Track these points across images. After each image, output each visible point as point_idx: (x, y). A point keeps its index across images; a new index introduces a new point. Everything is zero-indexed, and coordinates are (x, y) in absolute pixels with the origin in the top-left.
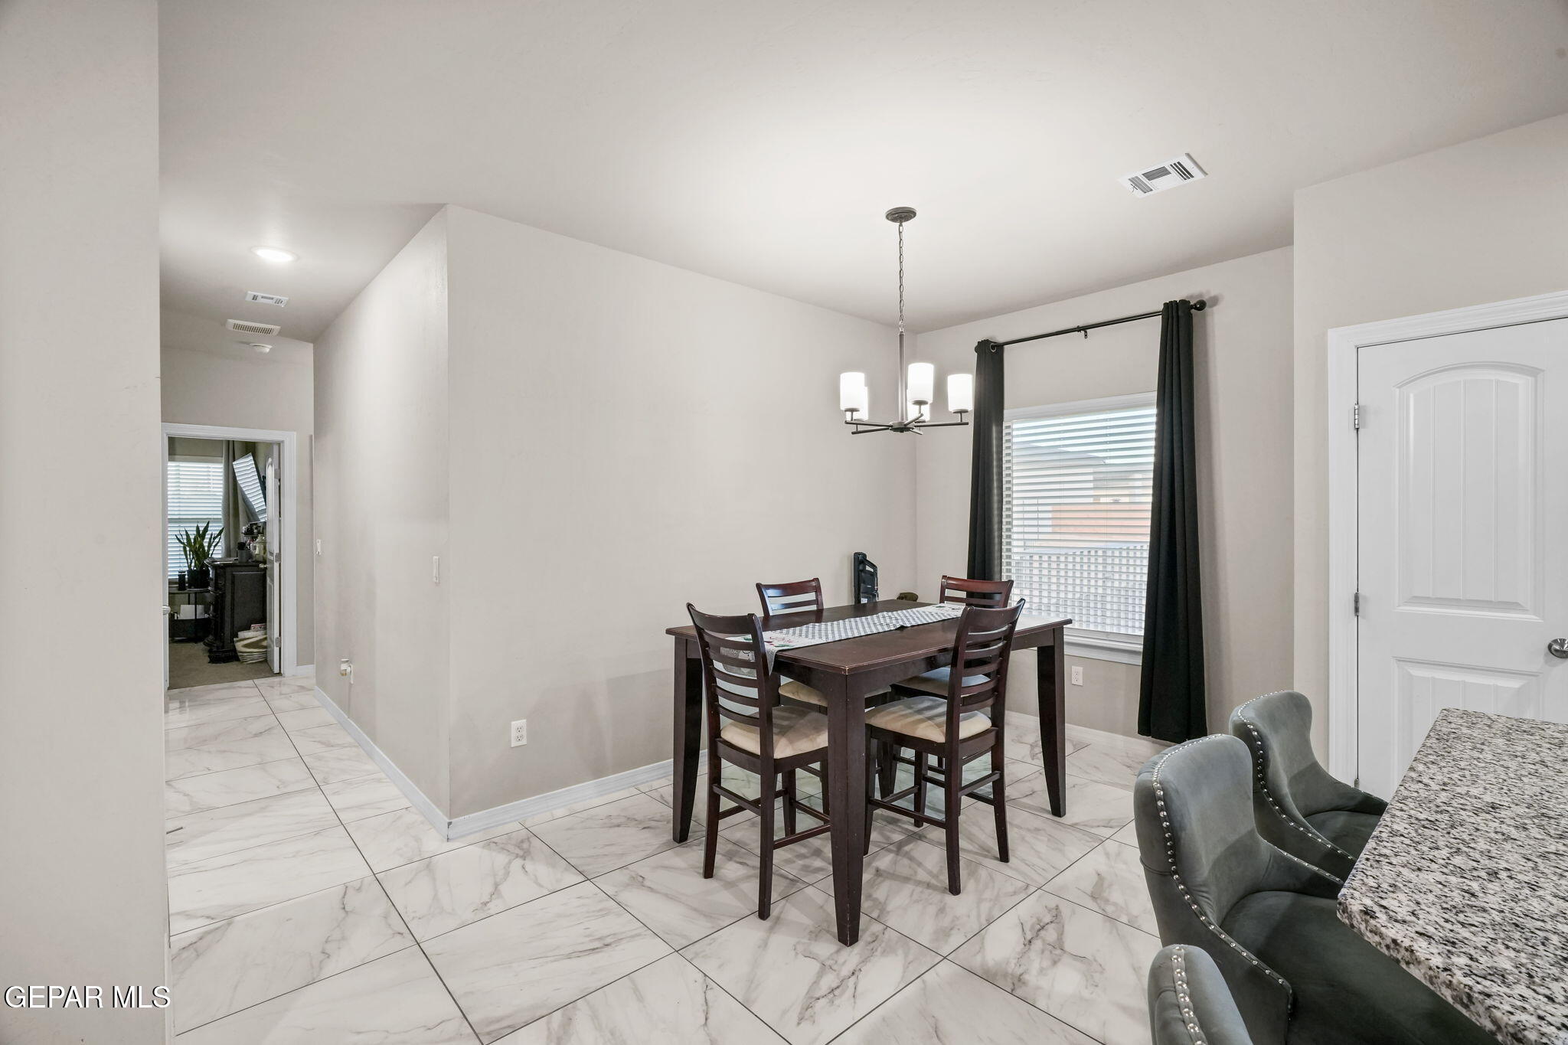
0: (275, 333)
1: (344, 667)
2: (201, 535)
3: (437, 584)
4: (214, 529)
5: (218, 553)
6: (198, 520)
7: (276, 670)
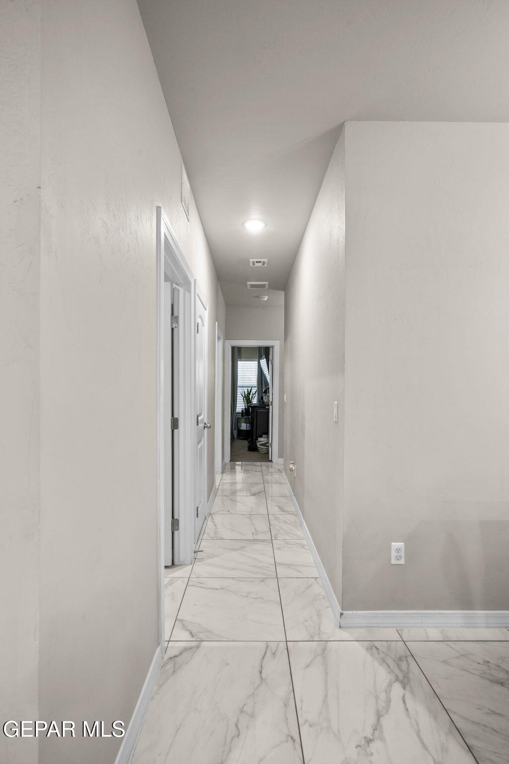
0: (267, 287)
1: (291, 466)
2: (249, 393)
3: (336, 423)
4: (254, 390)
5: (255, 401)
6: (248, 387)
7: (270, 459)
